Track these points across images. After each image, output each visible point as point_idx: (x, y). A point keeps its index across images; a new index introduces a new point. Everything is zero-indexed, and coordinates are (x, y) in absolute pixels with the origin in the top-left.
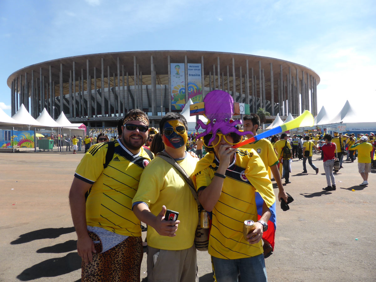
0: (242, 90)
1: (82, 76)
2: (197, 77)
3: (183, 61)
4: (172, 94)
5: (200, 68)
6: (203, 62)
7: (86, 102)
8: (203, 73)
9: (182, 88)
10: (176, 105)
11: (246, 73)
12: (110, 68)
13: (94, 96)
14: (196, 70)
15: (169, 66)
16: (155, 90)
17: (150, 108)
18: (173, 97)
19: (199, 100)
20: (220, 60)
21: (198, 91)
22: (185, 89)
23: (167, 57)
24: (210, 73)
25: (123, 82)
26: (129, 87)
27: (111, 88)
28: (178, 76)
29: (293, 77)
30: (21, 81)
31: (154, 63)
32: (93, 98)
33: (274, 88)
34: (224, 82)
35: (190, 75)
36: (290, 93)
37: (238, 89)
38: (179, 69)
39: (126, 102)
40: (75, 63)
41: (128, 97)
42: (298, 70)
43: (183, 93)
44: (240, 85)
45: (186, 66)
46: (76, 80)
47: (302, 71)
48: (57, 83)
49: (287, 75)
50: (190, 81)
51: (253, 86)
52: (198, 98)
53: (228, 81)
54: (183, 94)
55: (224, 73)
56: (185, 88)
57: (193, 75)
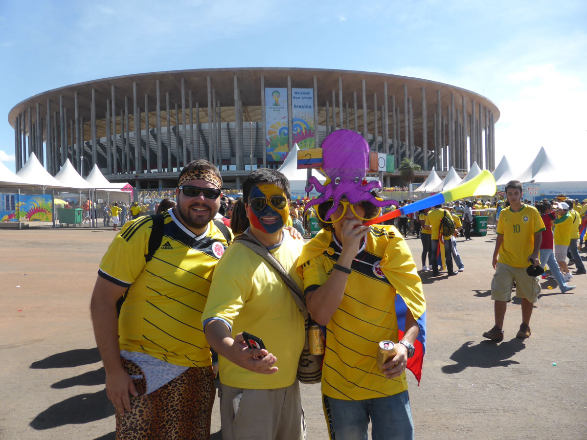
0: (376, 131)
1: (126, 108)
2: (307, 110)
3: (284, 85)
4: (268, 137)
5: (311, 95)
6: (315, 85)
7: (132, 149)
8: (316, 103)
9: (283, 126)
10: (274, 153)
11: (384, 103)
12: (170, 95)
13: (146, 140)
14: (306, 98)
15: (262, 92)
16: (241, 130)
17: (232, 159)
18: (269, 140)
19: (310, 145)
20: (343, 83)
21: (308, 132)
22: (288, 129)
23: (260, 78)
24: (327, 104)
25: (190, 118)
26: (199, 126)
27: (172, 127)
28: (277, 108)
29: (457, 110)
30: (31, 116)
31: (238, 87)
32: (143, 143)
33: (428, 127)
34: (350, 117)
35: (295, 106)
36: (452, 134)
37: (371, 128)
38: (278, 97)
39: (196, 148)
40: (115, 87)
41: (199, 141)
42: (465, 99)
43: (285, 134)
44: (374, 122)
45: (289, 92)
46: (117, 114)
47: (472, 101)
48: (87, 119)
49: (447, 107)
50: (296, 116)
51: (395, 124)
52: (308, 142)
53: (356, 116)
54: (285, 137)
55: (349, 103)
56: (287, 127)
57: (300, 107)
